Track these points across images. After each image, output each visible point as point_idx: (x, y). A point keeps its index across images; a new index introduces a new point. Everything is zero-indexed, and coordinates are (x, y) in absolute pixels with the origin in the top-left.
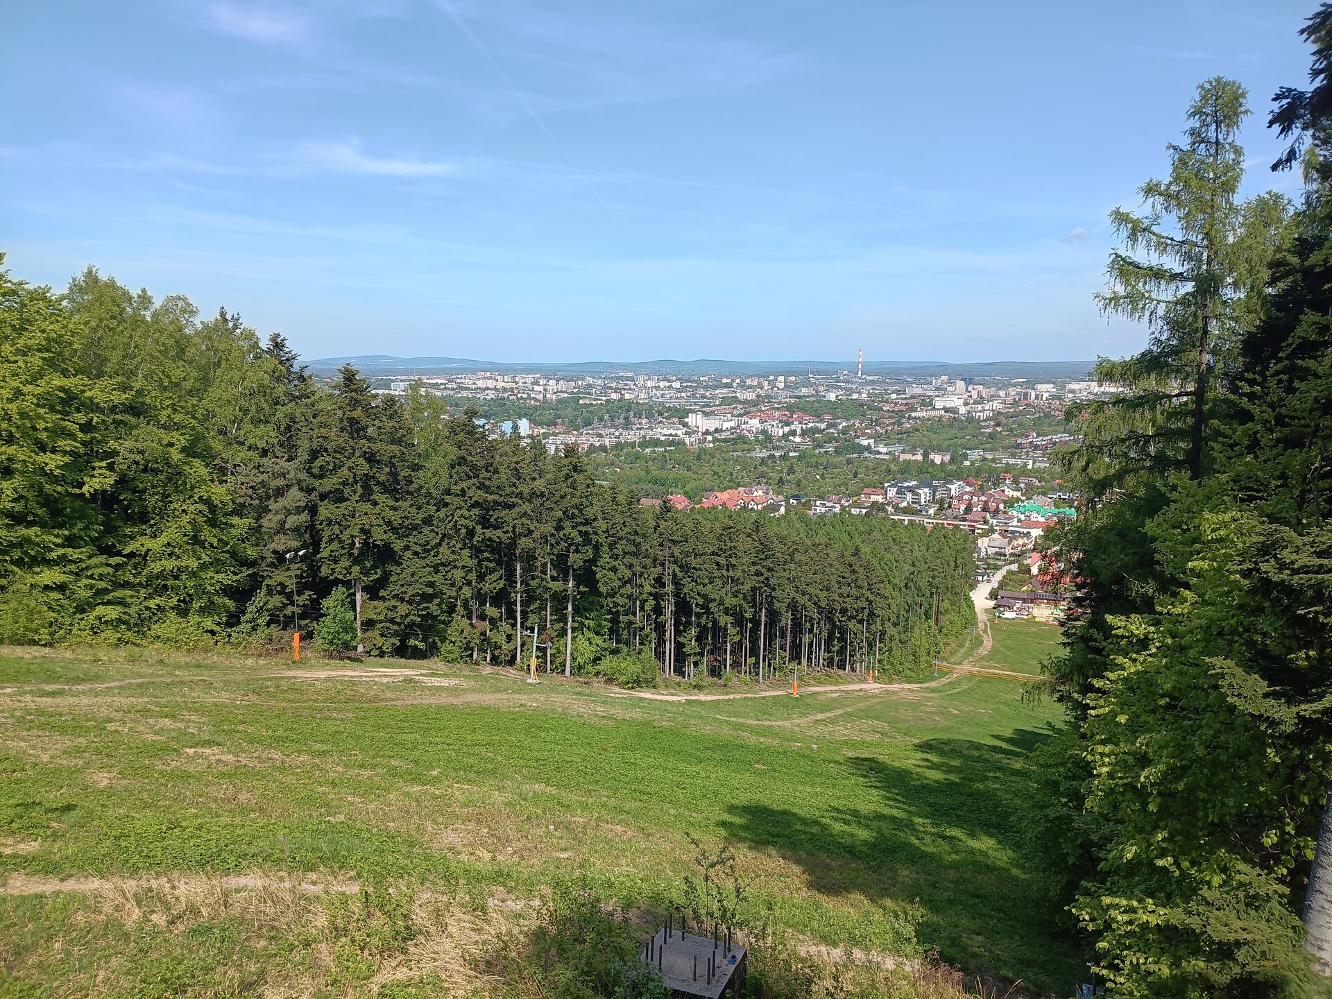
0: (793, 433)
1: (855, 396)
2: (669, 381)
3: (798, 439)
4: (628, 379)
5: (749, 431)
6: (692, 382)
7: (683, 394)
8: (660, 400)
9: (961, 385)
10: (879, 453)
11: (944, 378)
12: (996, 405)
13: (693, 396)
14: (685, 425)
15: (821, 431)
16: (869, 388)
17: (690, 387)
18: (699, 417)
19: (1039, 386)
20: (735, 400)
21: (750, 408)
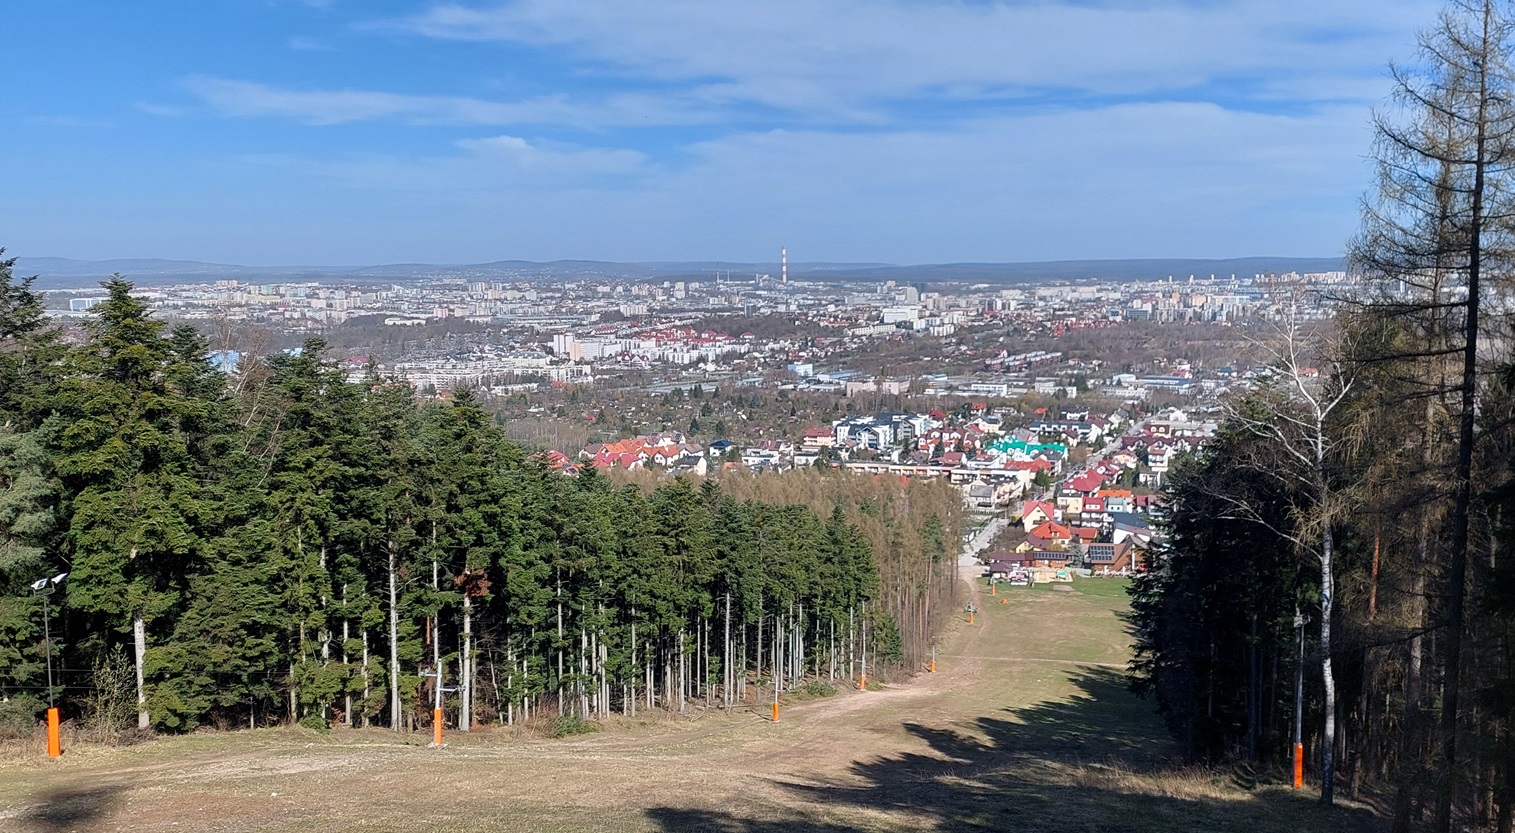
0: (703, 359)
1: (782, 308)
2: (519, 290)
3: (711, 367)
4: (459, 288)
5: (642, 358)
6: (553, 291)
7: (542, 309)
8: (509, 317)
9: (912, 291)
10: (819, 382)
11: (891, 283)
12: (958, 317)
13: (557, 310)
14: (550, 351)
15: (741, 356)
16: (799, 296)
17: (552, 298)
18: (570, 338)
19: (1004, 293)
20: (619, 316)
21: (641, 327)
